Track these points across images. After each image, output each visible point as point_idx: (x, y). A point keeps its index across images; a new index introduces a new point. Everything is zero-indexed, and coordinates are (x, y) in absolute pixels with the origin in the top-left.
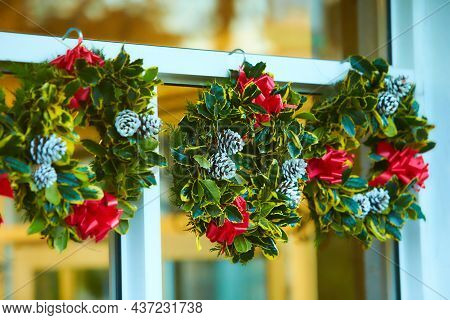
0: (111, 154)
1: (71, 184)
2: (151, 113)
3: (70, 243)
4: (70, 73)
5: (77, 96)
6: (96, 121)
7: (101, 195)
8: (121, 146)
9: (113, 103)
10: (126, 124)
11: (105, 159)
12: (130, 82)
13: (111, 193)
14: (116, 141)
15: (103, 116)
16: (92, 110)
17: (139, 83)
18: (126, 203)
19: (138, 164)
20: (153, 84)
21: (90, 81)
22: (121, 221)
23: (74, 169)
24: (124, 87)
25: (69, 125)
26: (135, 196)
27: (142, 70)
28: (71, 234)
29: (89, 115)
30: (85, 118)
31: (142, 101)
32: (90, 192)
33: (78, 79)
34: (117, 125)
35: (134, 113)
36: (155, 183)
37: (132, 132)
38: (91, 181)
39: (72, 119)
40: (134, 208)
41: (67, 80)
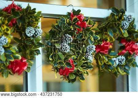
0: (24, 43)
1: (10, 54)
2: (39, 28)
3: (9, 75)
4: (9, 13)
5: (12, 22)
6: (19, 31)
7: (20, 58)
8: (28, 40)
9: (25, 24)
10: (30, 32)
11: (22, 45)
12: (31, 17)
13: (24, 57)
14: (26, 38)
15: (21, 29)
16: (17, 27)
17: (34, 17)
18: (29, 61)
19: (34, 46)
20: (39, 17)
21: (16, 16)
22: (28, 67)
23: (11, 48)
24: (29, 18)
25: (9, 32)
26: (33, 58)
27: (35, 12)
28: (10, 72)
29: (16, 29)
30: (15, 30)
31: (36, 23)
32: (16, 57)
33: (12, 15)
34: (26, 32)
35: (32, 28)
36: (40, 54)
37: (32, 35)
38: (17, 53)
39: (10, 30)
40: (32, 62)
41: (9, 16)
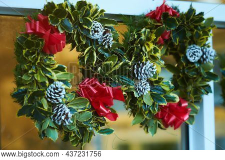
0: (184, 73)
1: (159, 92)
2: (209, 47)
3: (159, 130)
4: (158, 21)
5: (163, 38)
6: (174, 52)
7: (178, 100)
8: (190, 68)
9: (185, 40)
10: (193, 54)
11: (180, 76)
12: (196, 27)
13: (183, 98)
14: (187, 65)
15: (179, 48)
16: (172, 45)
17: (201, 28)
18: (193, 105)
19: (200, 79)
20: (210, 28)
21: (171, 27)
22: (190, 116)
23: (161, 83)
24: (192, 30)
25: (158, 55)
26: (199, 101)
27: (203, 19)
28: (159, 124)
29: (169, 48)
30: (167, 50)
31: (203, 39)
32: (171, 97)
33: (164, 25)
34: (187, 54)
35: (198, 47)
36: (211, 92)
37: (197, 59)
38: (172, 90)
39: (160, 52)
40: (198, 107)
41: (157, 26)
